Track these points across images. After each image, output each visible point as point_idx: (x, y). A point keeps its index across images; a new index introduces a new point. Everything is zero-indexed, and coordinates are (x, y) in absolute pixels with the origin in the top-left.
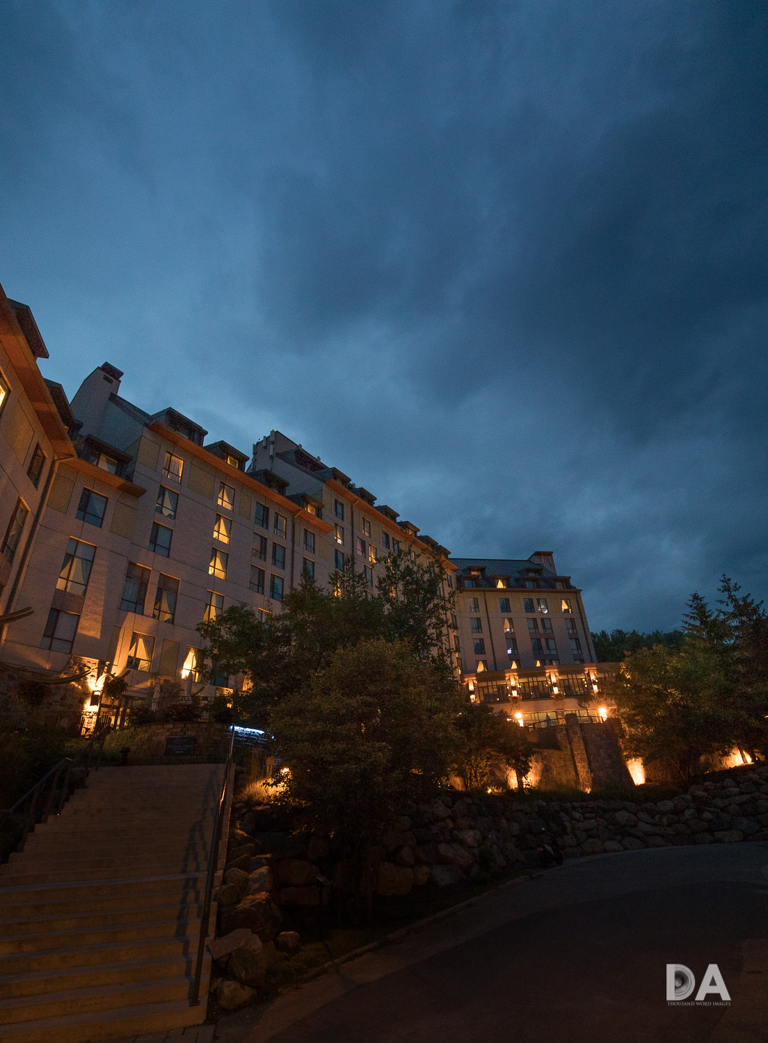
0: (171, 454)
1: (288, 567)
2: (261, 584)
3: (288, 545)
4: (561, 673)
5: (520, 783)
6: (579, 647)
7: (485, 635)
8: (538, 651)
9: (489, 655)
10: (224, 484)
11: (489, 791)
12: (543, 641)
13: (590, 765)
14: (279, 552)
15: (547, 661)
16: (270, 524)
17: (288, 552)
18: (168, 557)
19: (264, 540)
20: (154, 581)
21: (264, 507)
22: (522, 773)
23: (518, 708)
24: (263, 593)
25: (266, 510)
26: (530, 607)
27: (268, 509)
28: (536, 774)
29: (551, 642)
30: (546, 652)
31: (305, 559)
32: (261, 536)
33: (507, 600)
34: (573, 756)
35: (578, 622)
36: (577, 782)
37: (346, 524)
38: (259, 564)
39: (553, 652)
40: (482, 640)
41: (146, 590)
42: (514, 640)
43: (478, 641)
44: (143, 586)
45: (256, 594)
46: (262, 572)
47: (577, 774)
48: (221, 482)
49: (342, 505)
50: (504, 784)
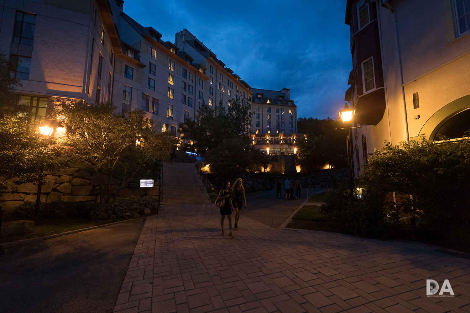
0: (152, 48)
1: (194, 94)
2: (185, 101)
3: (194, 86)
4: (284, 136)
5: (265, 170)
6: (292, 127)
7: (260, 120)
8: (278, 128)
9: (261, 128)
10: (171, 61)
11: (256, 172)
12: (280, 124)
13: (285, 167)
14: (191, 88)
15: (281, 131)
16: (187, 77)
17: (194, 88)
18: (154, 91)
19: (185, 83)
20: (151, 100)
21: (185, 70)
22: (265, 168)
23: (268, 147)
24: (185, 104)
25: (186, 71)
26: (278, 111)
27: (186, 70)
28: (269, 169)
29: (283, 125)
30: (281, 128)
31: (199, 91)
32: (184, 82)
33: (270, 108)
34: (281, 164)
35: (294, 118)
36: (281, 171)
37: (214, 76)
38: (184, 93)
39: (283, 128)
40: (259, 122)
41: (149, 103)
42: (270, 123)
43: (257, 122)
44: (148, 102)
45: (184, 105)
46: (185, 96)
47: (281, 169)
48: (170, 60)
49: (213, 68)
50: (260, 170)
